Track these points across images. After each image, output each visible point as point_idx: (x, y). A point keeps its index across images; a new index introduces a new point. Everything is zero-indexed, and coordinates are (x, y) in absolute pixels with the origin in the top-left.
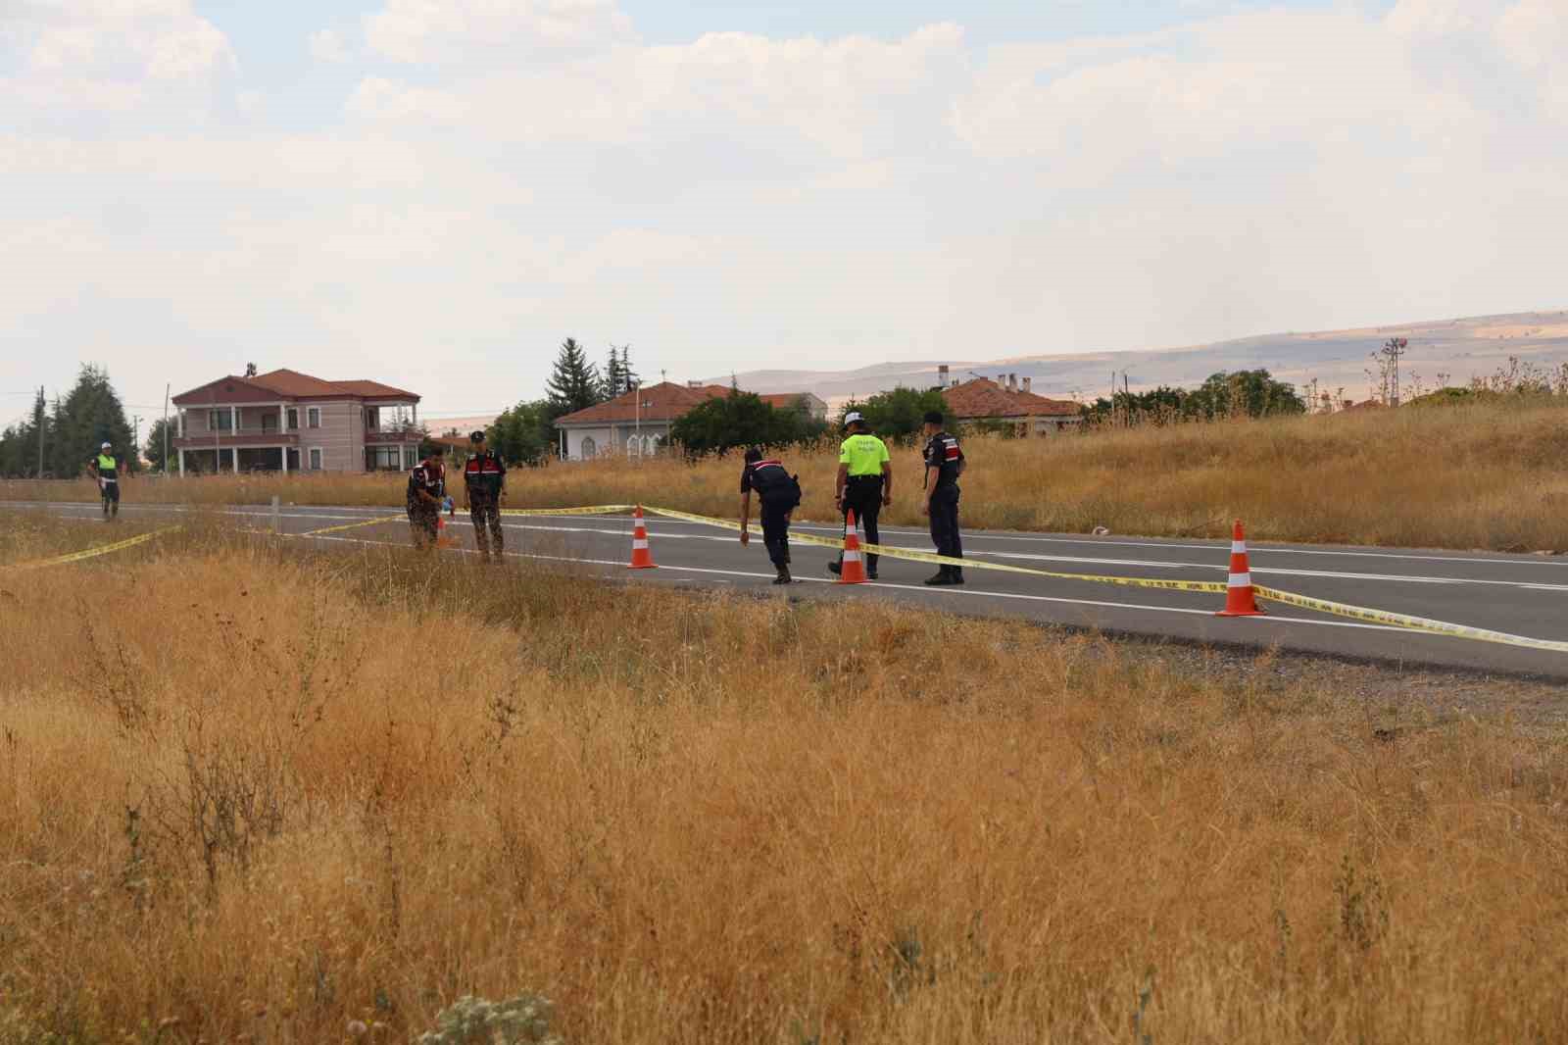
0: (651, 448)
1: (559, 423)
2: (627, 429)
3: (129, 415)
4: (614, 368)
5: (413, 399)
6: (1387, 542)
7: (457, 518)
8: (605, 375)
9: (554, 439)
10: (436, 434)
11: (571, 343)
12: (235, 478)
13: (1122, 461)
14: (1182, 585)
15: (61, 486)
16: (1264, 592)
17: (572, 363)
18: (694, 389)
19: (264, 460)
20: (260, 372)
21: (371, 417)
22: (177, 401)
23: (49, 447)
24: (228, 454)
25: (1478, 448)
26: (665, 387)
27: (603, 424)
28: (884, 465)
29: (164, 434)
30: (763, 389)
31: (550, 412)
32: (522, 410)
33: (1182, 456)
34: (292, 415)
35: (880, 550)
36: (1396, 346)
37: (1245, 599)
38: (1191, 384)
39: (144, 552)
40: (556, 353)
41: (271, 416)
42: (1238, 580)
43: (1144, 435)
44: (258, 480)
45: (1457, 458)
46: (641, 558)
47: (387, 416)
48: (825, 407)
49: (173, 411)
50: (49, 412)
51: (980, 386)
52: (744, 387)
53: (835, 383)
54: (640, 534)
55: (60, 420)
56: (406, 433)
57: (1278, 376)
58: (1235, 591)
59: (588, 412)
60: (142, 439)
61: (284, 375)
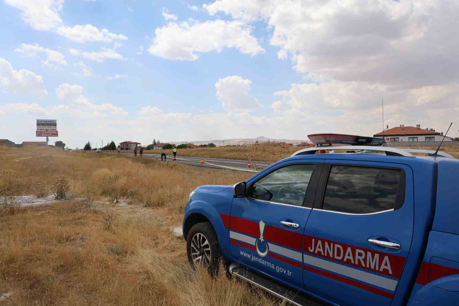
0: (161, 149)
1: (153, 146)
2: (159, 147)
3: (116, 145)
4: (158, 141)
5: (140, 144)
6: (217, 158)
7: (138, 154)
8: (157, 142)
9: (153, 148)
10: (142, 147)
11: (154, 139)
12: (125, 150)
13: (198, 151)
14: (198, 161)
15: (110, 151)
16: (204, 162)
17: (154, 141)
18: (165, 143)
19: (127, 149)
20: (127, 141)
21: (137, 145)
22: (120, 144)
23: (109, 148)
24: (124, 148)
25: (226, 150)
26: (162, 143)
27: (157, 146)
28: (176, 151)
29: (119, 147)
30: (171, 143)
31: (152, 145)
32: (150, 145)
33: (204, 150)
34: (130, 145)
35: (176, 158)
36: (224, 141)
37: (203, 163)
38: (207, 144)
39: (115, 157)
40: (153, 140)
41: (128, 145)
42: (202, 161)
43: (200, 149)
44: (127, 151)
45: (224, 151)
46: (157, 158)
47: (138, 145)
48: (176, 145)
49: (119, 145)
50: (109, 144)
51: (189, 144)
52: (169, 143)
53: (178, 143)
54: (157, 156)
55: (110, 145)
56: (140, 147)
57: (214, 144)
58: (202, 162)
59: (156, 145)
60: (117, 147)
61: (129, 142)
